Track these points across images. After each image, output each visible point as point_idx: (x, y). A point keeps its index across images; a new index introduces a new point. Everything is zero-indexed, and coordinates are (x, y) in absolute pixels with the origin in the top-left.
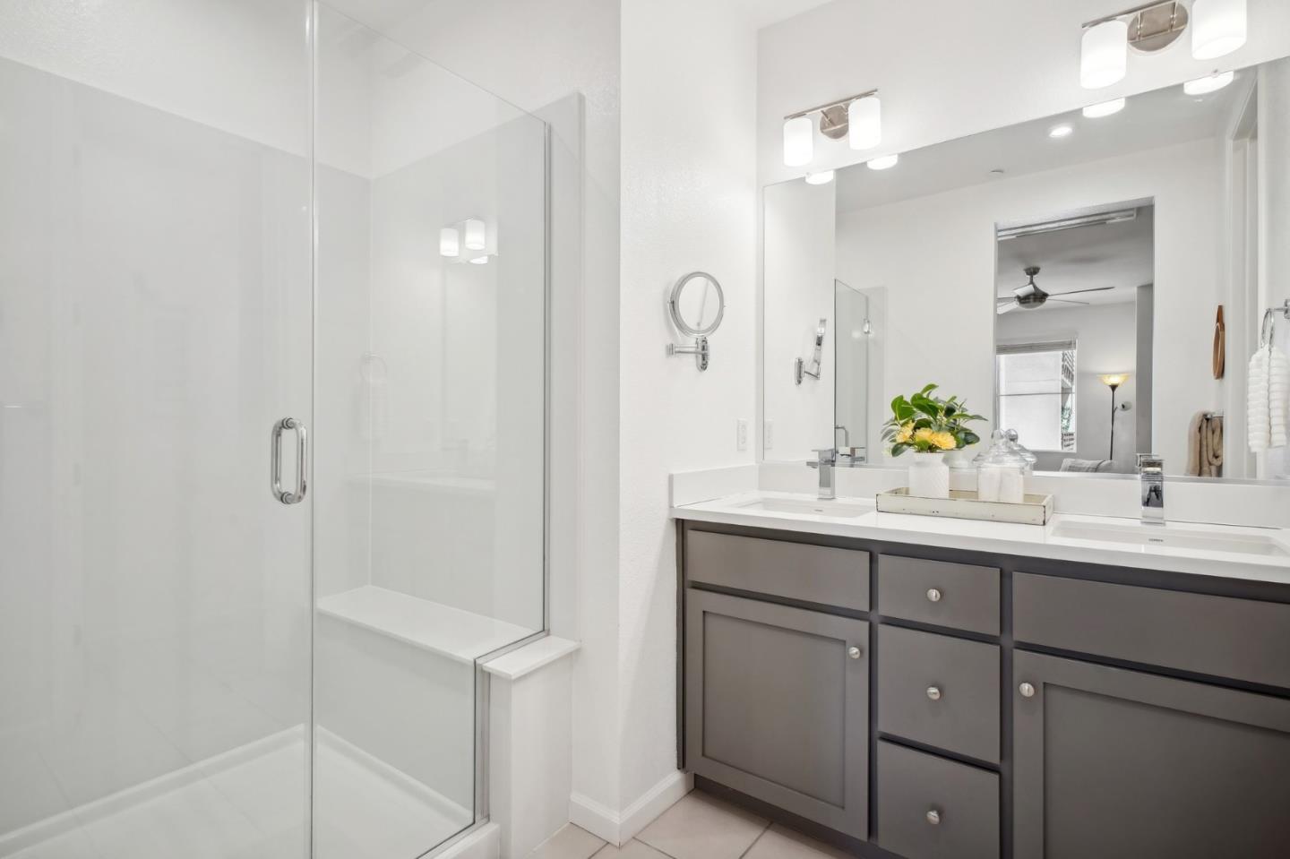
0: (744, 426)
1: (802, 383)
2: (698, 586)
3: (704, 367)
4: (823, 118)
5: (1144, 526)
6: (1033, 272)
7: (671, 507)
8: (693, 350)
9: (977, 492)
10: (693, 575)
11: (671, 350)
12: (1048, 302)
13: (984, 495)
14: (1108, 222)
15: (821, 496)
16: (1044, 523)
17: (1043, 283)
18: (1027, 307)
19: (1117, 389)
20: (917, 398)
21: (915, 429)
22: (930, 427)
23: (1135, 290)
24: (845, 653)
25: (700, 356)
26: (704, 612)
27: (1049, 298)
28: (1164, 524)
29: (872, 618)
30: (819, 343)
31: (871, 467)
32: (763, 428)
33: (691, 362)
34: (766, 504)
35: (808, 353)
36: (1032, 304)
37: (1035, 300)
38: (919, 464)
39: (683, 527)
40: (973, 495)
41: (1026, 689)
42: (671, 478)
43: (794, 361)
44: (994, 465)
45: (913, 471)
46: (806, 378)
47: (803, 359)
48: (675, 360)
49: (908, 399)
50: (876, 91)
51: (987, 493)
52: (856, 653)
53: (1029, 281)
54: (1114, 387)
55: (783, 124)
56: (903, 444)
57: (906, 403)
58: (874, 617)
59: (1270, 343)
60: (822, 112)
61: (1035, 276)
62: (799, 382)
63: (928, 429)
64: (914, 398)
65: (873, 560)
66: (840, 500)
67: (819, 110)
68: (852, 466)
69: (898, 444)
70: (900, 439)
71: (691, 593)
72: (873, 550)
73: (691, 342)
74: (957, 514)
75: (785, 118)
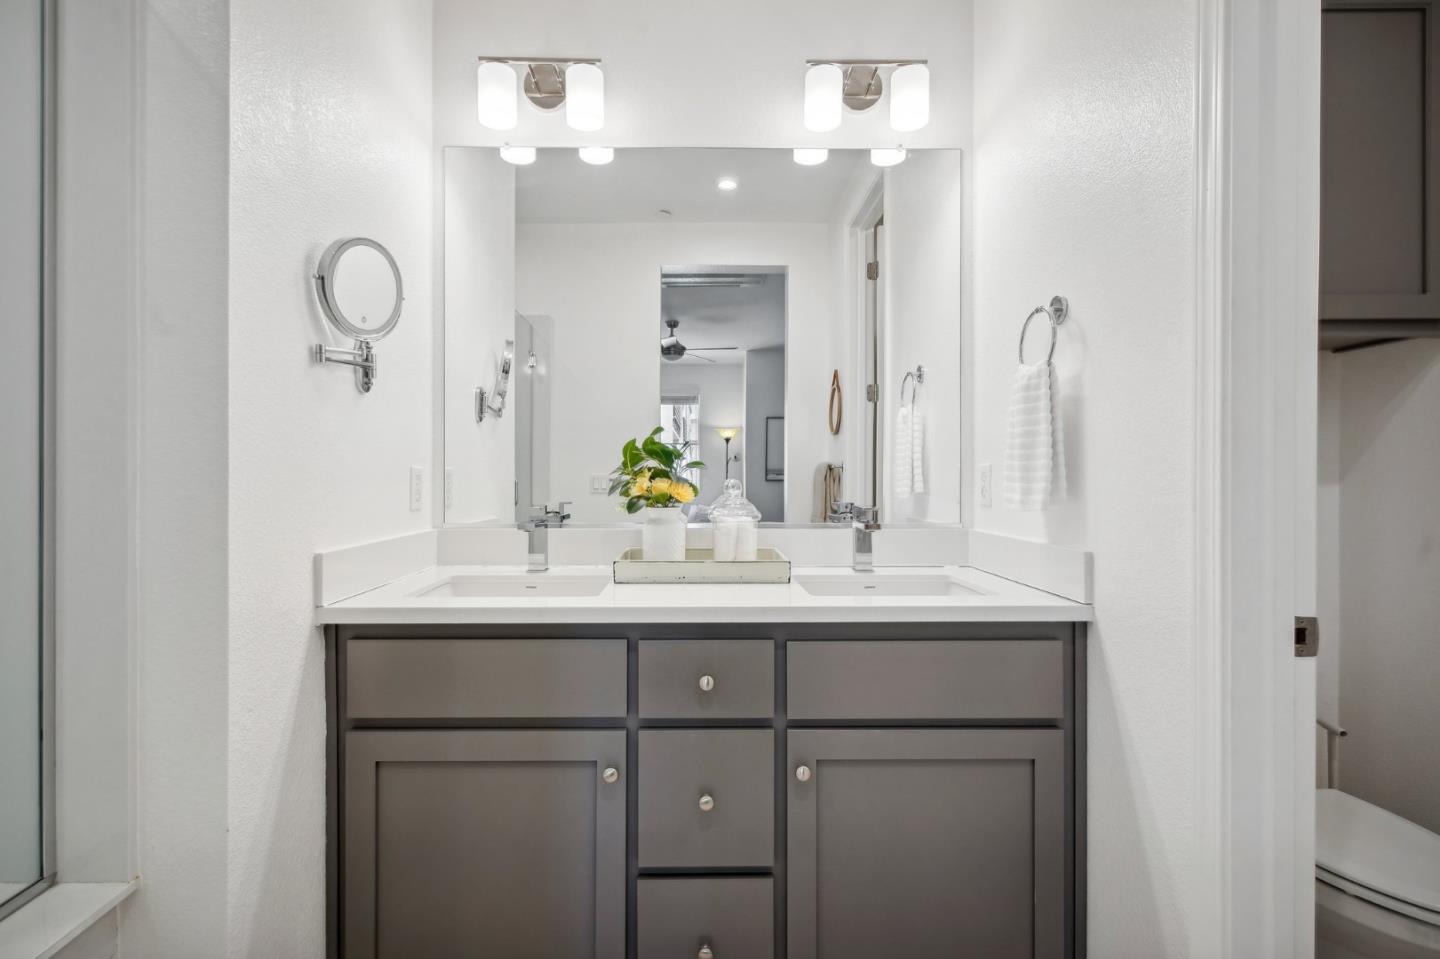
0: (419, 477)
1: (484, 420)
2: (364, 725)
3: (366, 387)
4: (528, 74)
5: (858, 574)
6: (673, 324)
7: (318, 607)
8: (350, 358)
9: (712, 550)
10: (355, 711)
11: (318, 355)
12: (686, 356)
13: (721, 554)
14: (742, 286)
15: (532, 568)
16: (789, 582)
17: (681, 337)
18: (668, 359)
19: (730, 442)
20: (650, 442)
21: (652, 478)
22: (669, 478)
23: (745, 352)
24: (596, 778)
25: (360, 371)
26: (377, 763)
27: (687, 352)
28: (871, 571)
29: (632, 726)
30: (506, 372)
31: (575, 526)
32: (443, 479)
33: (348, 377)
34: (457, 585)
35: (489, 381)
36: (672, 356)
37: (675, 353)
38: (653, 521)
39: (336, 638)
40: (708, 553)
41: (803, 773)
42: (317, 561)
43: (474, 391)
44: (730, 519)
45: (646, 528)
46: (488, 416)
47: (485, 389)
48: (321, 371)
49: (639, 444)
50: (599, 61)
51: (724, 552)
52: (612, 774)
53: (669, 333)
54: (727, 440)
55: (477, 68)
56: (639, 497)
57: (637, 449)
58: (632, 724)
59: (913, 402)
60: (530, 66)
61: (675, 329)
62: (481, 419)
63: (665, 480)
64: (645, 444)
65: (632, 650)
66: (555, 570)
67: (527, 63)
68: (561, 527)
69: (633, 498)
70: (635, 491)
71: (353, 739)
72: (631, 636)
73: (347, 346)
74: (704, 577)
75: (481, 58)
